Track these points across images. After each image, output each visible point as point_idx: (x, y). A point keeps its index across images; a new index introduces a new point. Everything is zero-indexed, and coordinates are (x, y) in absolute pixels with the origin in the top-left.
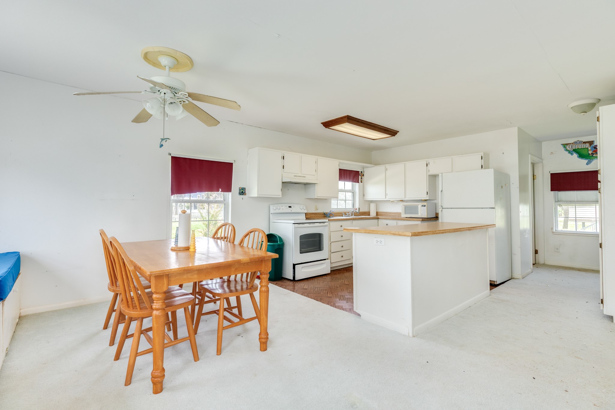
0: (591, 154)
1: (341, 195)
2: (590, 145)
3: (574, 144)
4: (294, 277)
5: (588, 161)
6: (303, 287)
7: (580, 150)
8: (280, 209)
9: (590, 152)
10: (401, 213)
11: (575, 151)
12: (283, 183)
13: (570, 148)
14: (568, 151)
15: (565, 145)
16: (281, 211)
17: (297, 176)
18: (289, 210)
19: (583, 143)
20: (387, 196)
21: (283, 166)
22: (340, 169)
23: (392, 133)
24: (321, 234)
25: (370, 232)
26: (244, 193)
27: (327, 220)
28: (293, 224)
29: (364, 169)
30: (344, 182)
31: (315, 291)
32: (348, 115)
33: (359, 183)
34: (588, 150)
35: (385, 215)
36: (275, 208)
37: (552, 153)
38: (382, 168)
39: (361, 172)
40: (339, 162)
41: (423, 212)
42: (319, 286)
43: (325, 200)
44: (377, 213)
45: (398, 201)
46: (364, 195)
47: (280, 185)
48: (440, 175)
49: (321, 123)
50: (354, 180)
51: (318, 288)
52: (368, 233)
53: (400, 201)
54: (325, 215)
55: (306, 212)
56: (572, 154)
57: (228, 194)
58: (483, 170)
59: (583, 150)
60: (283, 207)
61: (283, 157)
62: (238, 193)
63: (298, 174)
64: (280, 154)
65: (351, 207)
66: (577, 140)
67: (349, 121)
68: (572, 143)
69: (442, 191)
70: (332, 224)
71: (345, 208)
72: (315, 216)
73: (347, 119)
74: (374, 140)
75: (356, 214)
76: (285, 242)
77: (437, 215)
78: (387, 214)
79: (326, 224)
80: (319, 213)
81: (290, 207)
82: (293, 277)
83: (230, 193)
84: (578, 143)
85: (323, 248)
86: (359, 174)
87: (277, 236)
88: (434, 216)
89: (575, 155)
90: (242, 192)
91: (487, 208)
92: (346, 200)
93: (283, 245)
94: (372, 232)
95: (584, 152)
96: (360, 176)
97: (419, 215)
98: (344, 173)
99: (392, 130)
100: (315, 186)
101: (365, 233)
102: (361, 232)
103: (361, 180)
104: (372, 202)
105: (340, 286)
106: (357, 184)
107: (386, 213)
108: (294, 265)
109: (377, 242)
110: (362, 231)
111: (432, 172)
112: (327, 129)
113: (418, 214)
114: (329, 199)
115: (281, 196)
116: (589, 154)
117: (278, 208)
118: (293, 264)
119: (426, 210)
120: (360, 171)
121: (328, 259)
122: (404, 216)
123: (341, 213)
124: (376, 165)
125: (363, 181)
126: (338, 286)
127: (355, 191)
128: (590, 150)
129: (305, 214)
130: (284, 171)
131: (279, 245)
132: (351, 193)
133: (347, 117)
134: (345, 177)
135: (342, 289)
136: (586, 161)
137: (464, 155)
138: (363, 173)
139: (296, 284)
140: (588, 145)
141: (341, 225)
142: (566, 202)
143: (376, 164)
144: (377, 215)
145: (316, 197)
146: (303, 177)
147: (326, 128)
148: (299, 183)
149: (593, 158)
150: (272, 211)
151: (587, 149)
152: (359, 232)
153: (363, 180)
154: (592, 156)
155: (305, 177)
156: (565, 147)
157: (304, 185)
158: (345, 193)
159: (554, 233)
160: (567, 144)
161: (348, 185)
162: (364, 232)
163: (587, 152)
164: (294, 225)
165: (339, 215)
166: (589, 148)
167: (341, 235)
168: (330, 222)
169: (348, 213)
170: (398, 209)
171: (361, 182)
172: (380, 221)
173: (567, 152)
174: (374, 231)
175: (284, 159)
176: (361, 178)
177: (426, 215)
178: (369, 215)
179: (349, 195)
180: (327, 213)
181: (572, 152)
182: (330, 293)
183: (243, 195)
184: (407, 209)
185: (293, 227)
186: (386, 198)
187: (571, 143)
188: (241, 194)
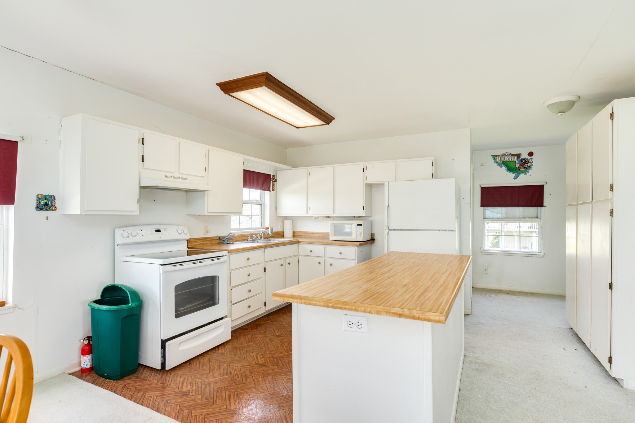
0: (518, 167)
1: (246, 209)
2: (518, 158)
3: (503, 156)
4: (163, 364)
5: (515, 175)
6: (180, 389)
7: (508, 163)
8: (136, 236)
9: (517, 166)
10: (329, 234)
11: (504, 163)
12: (141, 187)
13: (500, 160)
14: (498, 163)
15: (494, 157)
16: (139, 239)
17: (171, 177)
18: (157, 236)
19: (511, 156)
20: (309, 211)
21: (143, 156)
22: (245, 170)
23: (327, 119)
24: (215, 277)
25: (339, 306)
26: (50, 207)
27: (225, 253)
28: (162, 265)
29: (276, 173)
30: (249, 189)
31: (204, 398)
32: (267, 73)
33: (270, 191)
34: (516, 164)
35: (304, 236)
36: (126, 235)
37: (482, 164)
38: (302, 171)
39: (273, 176)
40: (244, 159)
41: (359, 234)
42: (213, 380)
43: (222, 218)
44: (294, 233)
45: (323, 217)
46: (277, 209)
47: (135, 192)
48: (386, 184)
49: (218, 84)
50: (264, 187)
51: (212, 385)
52: (333, 307)
53: (326, 217)
54: (222, 241)
55: (188, 237)
56: (501, 167)
57: (8, 209)
58: (434, 181)
59: (511, 163)
60: (144, 232)
61: (143, 139)
62: (35, 205)
63: (172, 173)
64: (136, 133)
65: (258, 225)
66: (506, 152)
67: (268, 83)
68: (502, 155)
69: (388, 206)
70: (233, 256)
71: (250, 227)
72: (205, 242)
73: (265, 80)
74: (298, 128)
75: (267, 237)
76: (144, 299)
77: (373, 237)
78: (307, 235)
79: (224, 259)
80: (210, 238)
81: (159, 231)
82: (161, 364)
83: (11, 208)
84: (507, 155)
85: (219, 299)
86: (271, 178)
87: (127, 291)
88: (369, 238)
89: (504, 168)
90: (46, 205)
91: (446, 230)
92: (251, 216)
93: (140, 306)
94: (344, 306)
95: (512, 166)
96: (271, 182)
97: (353, 238)
98: (250, 176)
99: (327, 115)
100: (205, 195)
101: (324, 306)
102: (316, 305)
103: (273, 188)
104: (286, 218)
105: (251, 371)
106: (267, 193)
107: (306, 233)
108: (163, 343)
109: (351, 324)
110: (318, 303)
111: (371, 180)
112: (227, 96)
113: (352, 236)
114: (227, 215)
115: (137, 213)
116: (517, 167)
117: (132, 235)
118: (161, 340)
119: (362, 230)
120: (272, 174)
121: (226, 317)
122: (332, 238)
123: (245, 236)
124: (293, 167)
125: (275, 190)
126: (248, 372)
127: (264, 203)
128: (517, 164)
129: (187, 241)
130: (144, 167)
131: (131, 308)
132: (259, 205)
133: (265, 76)
134: (252, 182)
135: (256, 381)
136: (514, 175)
137: (411, 159)
138: (275, 178)
139: (168, 378)
140: (515, 157)
141: (247, 258)
142: (493, 219)
143: (294, 165)
144: (294, 236)
145: (206, 214)
146: (183, 178)
147: (225, 94)
148: (174, 190)
149: (520, 172)
150: (119, 240)
151: (514, 162)
152: (310, 304)
153: (275, 187)
154: (519, 169)
155: (186, 179)
156: (494, 159)
157: (185, 193)
158: (250, 205)
159: (483, 253)
160: (497, 156)
161: (255, 194)
162: (322, 304)
163: (515, 166)
164: (163, 268)
165: (241, 239)
166: (517, 162)
167: (248, 273)
168: (229, 254)
169: (256, 234)
170: (325, 228)
171: (273, 190)
172: (301, 246)
173: (496, 165)
174: (347, 305)
175: (143, 144)
176: (273, 185)
177: (362, 237)
178: (283, 236)
179: (256, 209)
180: (223, 237)
181: (501, 165)
182: (234, 396)
183: (46, 210)
184: (337, 230)
185: (161, 272)
186: (307, 213)
187: (500, 155)
188: (42, 209)
